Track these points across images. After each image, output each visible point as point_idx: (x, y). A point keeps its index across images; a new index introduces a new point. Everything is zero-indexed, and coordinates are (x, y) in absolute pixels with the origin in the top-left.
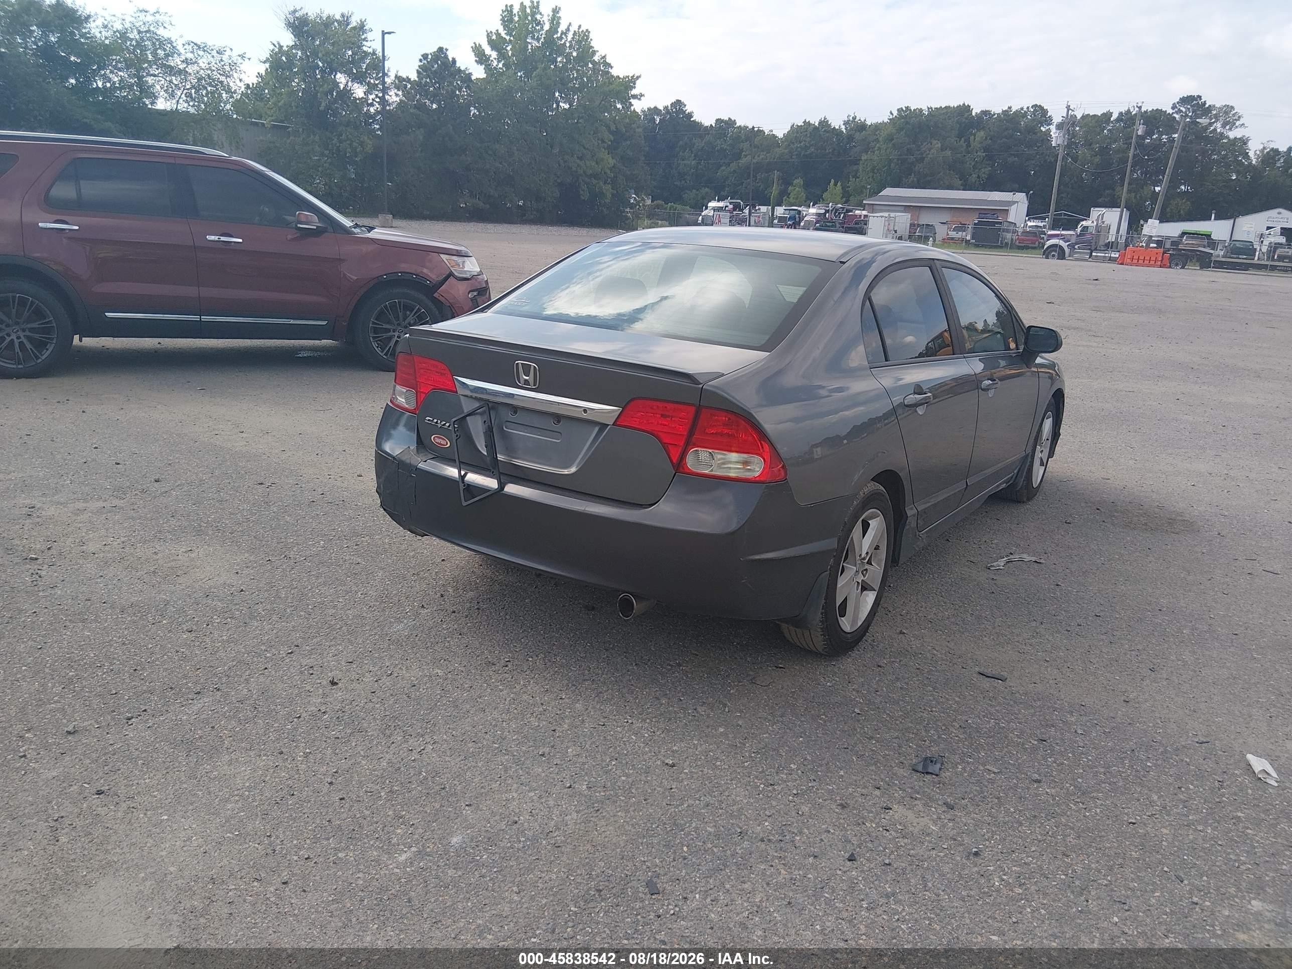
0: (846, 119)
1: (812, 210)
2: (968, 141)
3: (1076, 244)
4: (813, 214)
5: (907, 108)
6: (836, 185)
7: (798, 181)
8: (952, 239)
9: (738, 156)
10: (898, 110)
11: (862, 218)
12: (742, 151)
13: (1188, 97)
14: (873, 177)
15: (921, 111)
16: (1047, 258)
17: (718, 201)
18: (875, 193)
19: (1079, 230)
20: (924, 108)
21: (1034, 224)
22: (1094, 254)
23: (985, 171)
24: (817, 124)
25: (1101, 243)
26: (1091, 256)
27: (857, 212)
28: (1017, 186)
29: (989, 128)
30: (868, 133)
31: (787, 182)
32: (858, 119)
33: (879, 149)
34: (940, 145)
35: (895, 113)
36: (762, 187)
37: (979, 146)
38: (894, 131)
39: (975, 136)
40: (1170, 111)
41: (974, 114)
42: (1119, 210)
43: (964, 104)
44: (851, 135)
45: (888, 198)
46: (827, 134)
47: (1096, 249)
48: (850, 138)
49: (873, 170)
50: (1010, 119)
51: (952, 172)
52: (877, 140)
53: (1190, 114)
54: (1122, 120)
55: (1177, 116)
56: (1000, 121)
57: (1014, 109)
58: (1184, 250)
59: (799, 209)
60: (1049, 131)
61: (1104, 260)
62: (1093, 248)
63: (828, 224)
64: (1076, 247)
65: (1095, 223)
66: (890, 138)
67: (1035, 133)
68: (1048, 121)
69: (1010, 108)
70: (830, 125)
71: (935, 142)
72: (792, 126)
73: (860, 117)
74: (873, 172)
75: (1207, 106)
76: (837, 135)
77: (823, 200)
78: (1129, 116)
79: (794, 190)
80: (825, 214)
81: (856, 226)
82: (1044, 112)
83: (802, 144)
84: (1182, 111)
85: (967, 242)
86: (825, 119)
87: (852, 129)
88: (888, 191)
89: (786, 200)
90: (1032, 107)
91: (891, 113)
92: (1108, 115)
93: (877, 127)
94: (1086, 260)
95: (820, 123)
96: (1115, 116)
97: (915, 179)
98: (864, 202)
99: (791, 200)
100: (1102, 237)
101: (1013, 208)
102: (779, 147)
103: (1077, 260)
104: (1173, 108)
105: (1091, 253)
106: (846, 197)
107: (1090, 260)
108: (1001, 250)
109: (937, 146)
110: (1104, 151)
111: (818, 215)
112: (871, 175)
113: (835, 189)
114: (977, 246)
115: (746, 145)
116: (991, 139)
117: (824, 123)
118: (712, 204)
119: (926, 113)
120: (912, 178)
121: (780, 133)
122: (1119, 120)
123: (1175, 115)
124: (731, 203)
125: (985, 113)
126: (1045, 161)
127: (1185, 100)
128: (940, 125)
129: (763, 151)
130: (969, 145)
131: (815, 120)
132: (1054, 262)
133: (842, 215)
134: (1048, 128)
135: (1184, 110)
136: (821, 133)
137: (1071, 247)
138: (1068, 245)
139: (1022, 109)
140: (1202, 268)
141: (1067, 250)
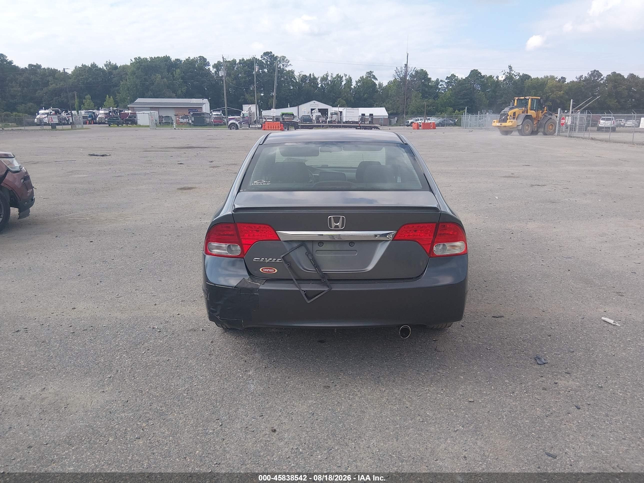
0: (105, 63)
1: (102, 112)
2: (172, 74)
3: (242, 122)
4: (102, 114)
5: (139, 57)
6: (110, 97)
7: (88, 96)
8: (182, 123)
9: (46, 84)
10: (135, 59)
11: (130, 115)
12: (48, 81)
13: (266, 52)
14: (129, 93)
15: (146, 59)
16: (231, 129)
17: (45, 110)
18: (132, 101)
19: (242, 115)
20: (148, 58)
21: (216, 113)
22: (250, 126)
23: (184, 89)
24: (90, 66)
25: (253, 121)
26: (249, 127)
27: (126, 111)
28: (201, 95)
29: (181, 68)
30: (119, 70)
31: (81, 98)
32: (112, 63)
33: (129, 79)
34: (160, 76)
35: (134, 60)
36: (65, 101)
37: (179, 76)
38: (135, 69)
39: (175, 71)
40: (260, 59)
41: (172, 61)
42: (255, 105)
43: (166, 56)
44: (110, 72)
45: (140, 104)
46: (97, 71)
47: (251, 124)
48: (110, 73)
49: (128, 89)
50: (190, 63)
51: (169, 89)
52: (126, 74)
53: (269, 60)
54: (241, 63)
55: (264, 61)
56: (186, 64)
57: (191, 58)
58: (287, 121)
59: (93, 111)
60: (209, 69)
61: (255, 128)
62: (250, 124)
63: (114, 118)
64: (242, 123)
65: (248, 112)
66: (133, 73)
67: (203, 70)
68: (208, 64)
69: (189, 58)
70: (97, 67)
71: (157, 75)
72: (76, 67)
73: (113, 62)
74: (129, 91)
75: (275, 56)
76: (102, 71)
77: (104, 106)
78: (243, 61)
79: (87, 101)
80: (109, 113)
81: (131, 119)
82: (205, 60)
83: (84, 77)
84: (265, 59)
85: (190, 124)
86: (94, 63)
87: (110, 68)
88: (139, 100)
89: (83, 107)
90: (199, 57)
91: (131, 60)
92: (234, 61)
93: (124, 67)
94: (248, 129)
95: (92, 65)
96: (238, 61)
97: (152, 94)
98: (128, 106)
99: (86, 106)
100: (252, 118)
101: (204, 107)
102: (70, 79)
103: (243, 129)
104: (261, 58)
105: (249, 126)
106: (117, 104)
107: (249, 129)
108: (207, 127)
109: (159, 77)
110: (236, 78)
111: (105, 114)
112: (128, 92)
113: (110, 100)
114: (195, 125)
115: (50, 78)
116: (183, 73)
117: (94, 66)
118: (41, 112)
119: (150, 60)
120: (150, 93)
121: (69, 71)
122: (240, 63)
123: (263, 61)
124: (53, 110)
125: (177, 60)
126: (212, 83)
127: (266, 54)
128: (158, 66)
129: (61, 81)
130: (173, 76)
131: (88, 64)
132: (234, 131)
133: (118, 113)
134: (208, 67)
135: (266, 58)
136: (93, 71)
137: (240, 123)
138: (239, 123)
139: (195, 58)
140: (295, 129)
141: (239, 125)
